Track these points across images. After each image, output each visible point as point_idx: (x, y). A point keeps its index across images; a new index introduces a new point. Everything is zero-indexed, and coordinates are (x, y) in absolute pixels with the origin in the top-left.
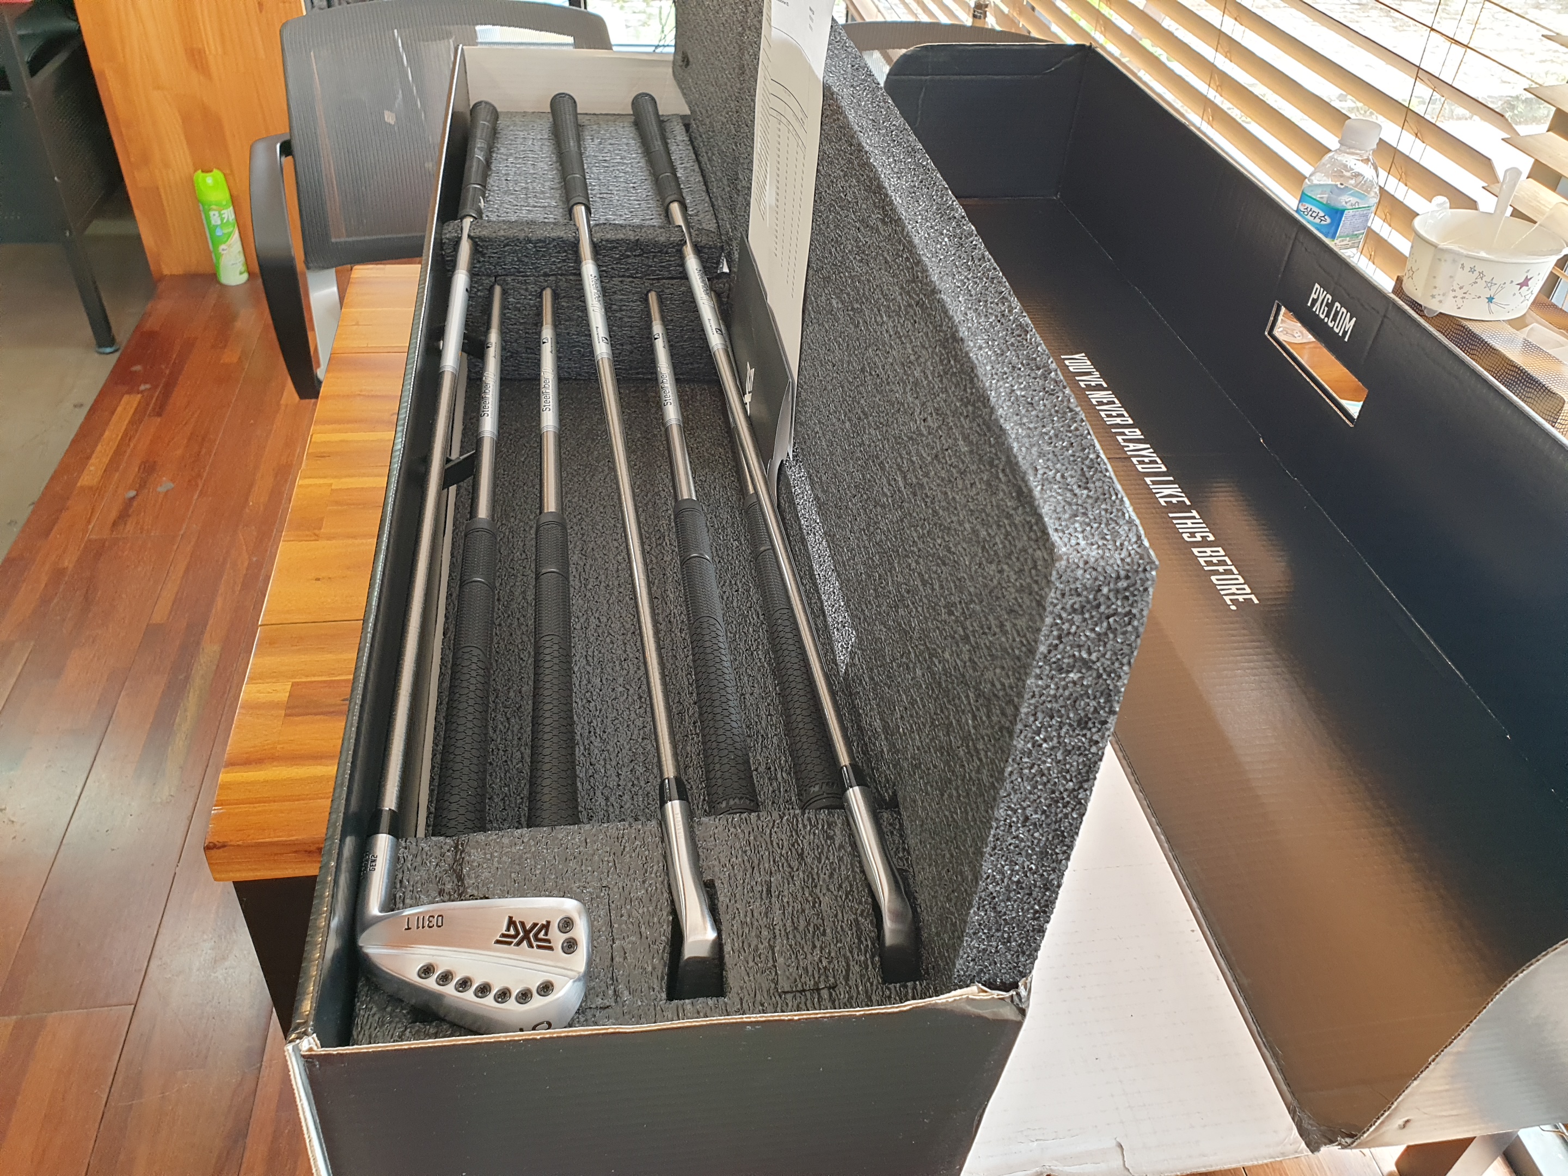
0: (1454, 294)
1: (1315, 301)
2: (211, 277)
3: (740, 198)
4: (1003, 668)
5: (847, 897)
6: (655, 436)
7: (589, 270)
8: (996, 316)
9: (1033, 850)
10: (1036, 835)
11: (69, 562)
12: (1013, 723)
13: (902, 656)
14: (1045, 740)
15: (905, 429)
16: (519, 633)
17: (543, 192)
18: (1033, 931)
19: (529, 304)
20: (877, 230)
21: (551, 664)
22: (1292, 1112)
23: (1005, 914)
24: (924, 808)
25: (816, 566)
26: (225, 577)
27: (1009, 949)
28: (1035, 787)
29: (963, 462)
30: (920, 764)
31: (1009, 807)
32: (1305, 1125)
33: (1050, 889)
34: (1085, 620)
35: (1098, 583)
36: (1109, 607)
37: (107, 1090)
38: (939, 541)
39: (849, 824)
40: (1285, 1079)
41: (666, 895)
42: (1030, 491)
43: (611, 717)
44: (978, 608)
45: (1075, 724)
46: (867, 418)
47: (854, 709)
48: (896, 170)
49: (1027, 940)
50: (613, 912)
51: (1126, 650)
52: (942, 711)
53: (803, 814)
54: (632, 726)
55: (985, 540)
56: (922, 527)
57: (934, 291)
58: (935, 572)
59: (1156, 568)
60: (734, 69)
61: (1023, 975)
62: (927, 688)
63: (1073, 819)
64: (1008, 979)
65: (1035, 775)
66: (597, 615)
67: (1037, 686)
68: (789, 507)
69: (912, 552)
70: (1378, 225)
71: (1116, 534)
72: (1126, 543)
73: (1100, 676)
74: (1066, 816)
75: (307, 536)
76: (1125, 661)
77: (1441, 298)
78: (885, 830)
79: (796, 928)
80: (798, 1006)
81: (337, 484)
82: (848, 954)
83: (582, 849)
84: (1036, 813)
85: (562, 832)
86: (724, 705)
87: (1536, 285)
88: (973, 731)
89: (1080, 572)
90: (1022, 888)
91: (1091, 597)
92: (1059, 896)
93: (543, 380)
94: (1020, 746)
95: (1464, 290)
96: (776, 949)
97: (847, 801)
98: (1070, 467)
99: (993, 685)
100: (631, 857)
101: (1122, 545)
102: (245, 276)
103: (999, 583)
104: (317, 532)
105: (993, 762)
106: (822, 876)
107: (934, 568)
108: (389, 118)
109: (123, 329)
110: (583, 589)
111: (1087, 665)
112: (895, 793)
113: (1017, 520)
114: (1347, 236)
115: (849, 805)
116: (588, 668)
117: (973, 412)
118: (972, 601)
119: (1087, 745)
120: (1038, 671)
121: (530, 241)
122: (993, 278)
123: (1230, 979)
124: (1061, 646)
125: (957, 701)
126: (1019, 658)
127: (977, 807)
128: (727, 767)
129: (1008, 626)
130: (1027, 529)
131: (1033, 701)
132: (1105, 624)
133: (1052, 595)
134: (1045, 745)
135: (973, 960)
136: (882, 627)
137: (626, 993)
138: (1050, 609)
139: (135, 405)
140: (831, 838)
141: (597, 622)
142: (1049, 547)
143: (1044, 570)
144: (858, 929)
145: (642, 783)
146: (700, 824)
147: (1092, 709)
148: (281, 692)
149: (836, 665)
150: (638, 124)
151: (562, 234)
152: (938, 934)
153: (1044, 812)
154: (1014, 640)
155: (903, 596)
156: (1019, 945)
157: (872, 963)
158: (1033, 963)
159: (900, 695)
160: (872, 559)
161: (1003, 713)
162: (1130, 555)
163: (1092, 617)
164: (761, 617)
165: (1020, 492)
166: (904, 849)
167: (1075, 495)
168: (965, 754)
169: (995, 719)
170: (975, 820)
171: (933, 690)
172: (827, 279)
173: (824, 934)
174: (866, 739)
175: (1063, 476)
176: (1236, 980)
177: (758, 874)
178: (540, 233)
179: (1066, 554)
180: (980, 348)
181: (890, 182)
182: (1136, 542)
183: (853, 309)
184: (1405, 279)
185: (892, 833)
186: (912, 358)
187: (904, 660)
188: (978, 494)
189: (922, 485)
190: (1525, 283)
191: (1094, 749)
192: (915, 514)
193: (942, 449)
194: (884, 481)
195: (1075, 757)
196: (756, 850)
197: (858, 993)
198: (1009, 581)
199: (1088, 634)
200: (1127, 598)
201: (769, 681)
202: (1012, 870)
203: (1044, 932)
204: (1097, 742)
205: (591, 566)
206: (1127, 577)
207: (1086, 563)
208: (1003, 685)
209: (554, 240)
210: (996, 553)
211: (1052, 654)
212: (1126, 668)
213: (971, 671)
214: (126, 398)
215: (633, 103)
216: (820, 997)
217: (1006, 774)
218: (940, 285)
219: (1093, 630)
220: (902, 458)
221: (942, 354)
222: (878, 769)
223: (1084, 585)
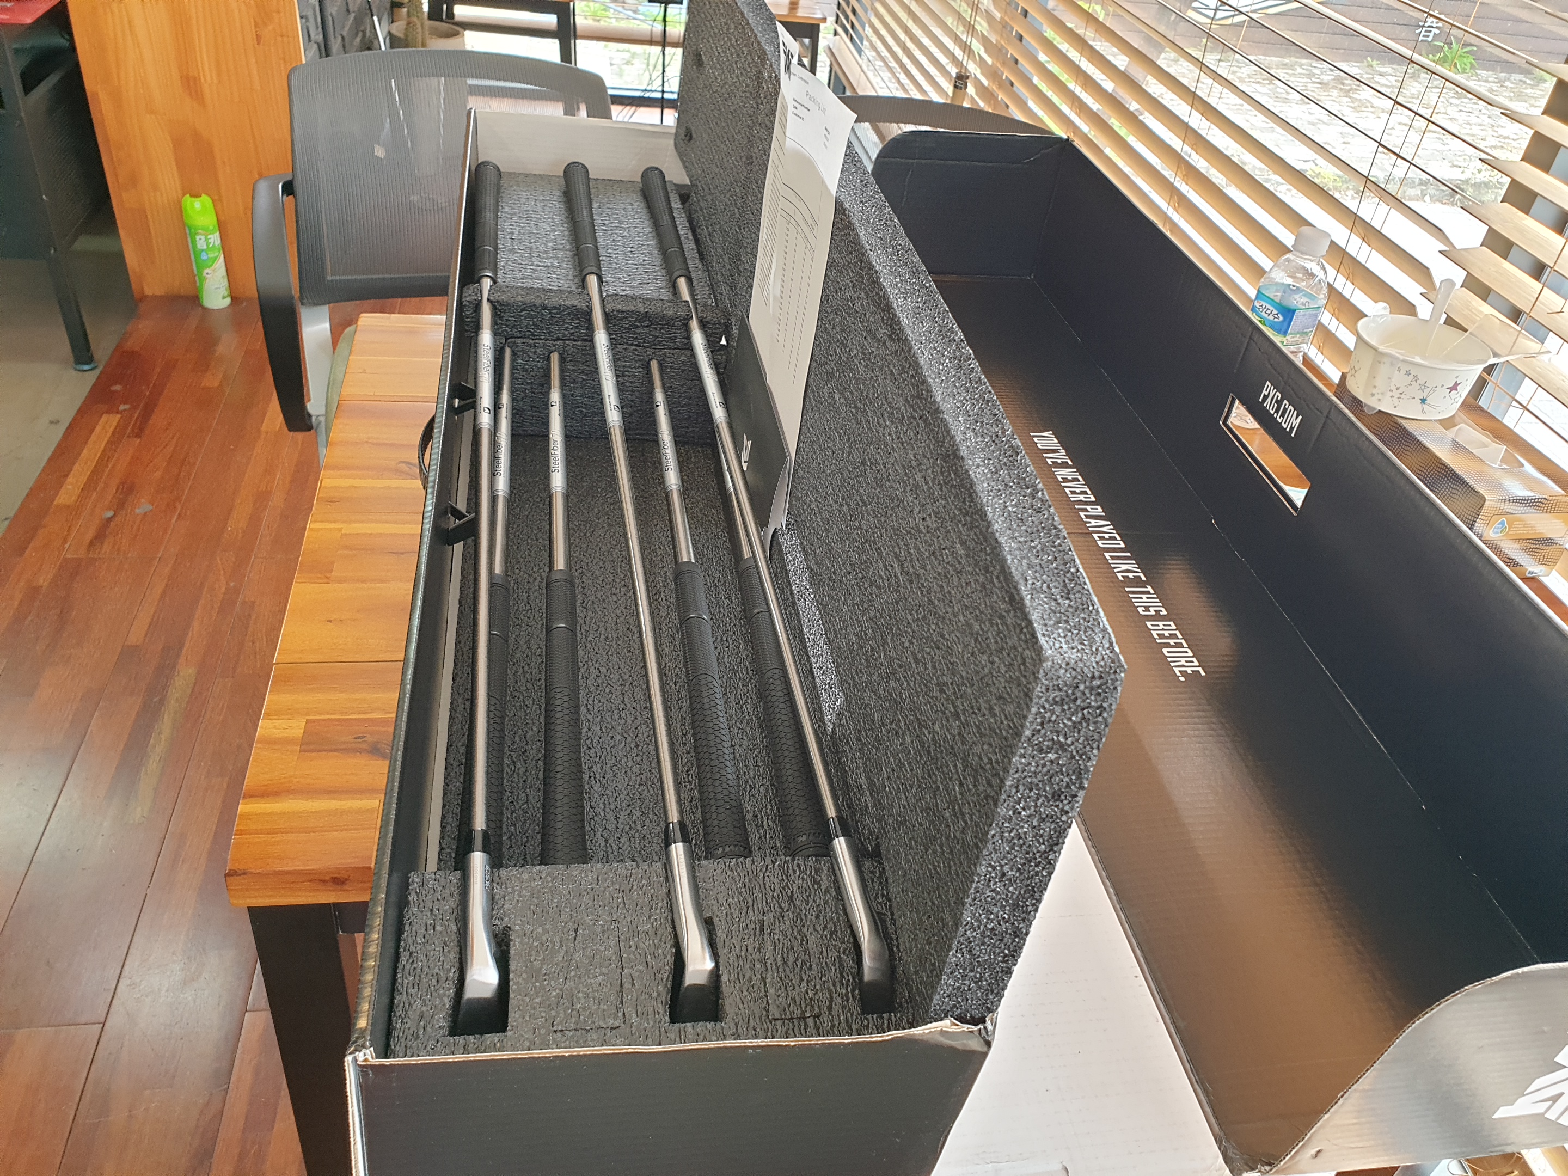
0: (1391, 394)
1: (1266, 397)
2: (194, 299)
3: (742, 279)
4: (990, 745)
5: (831, 936)
6: (652, 495)
7: (601, 339)
8: (991, 437)
9: (1007, 901)
10: (1011, 889)
11: (44, 580)
12: (999, 793)
13: (891, 723)
14: (1024, 809)
15: (904, 523)
16: (524, 681)
17: (546, 252)
18: (1002, 971)
19: (536, 366)
20: (884, 344)
21: (562, 714)
22: (1219, 1141)
23: (979, 956)
24: (908, 861)
25: (805, 630)
26: (202, 602)
27: (980, 988)
28: (1013, 849)
29: (960, 563)
30: (905, 821)
31: (990, 864)
32: (1230, 1153)
33: (1020, 936)
34: (1064, 710)
35: (1076, 681)
36: (1084, 701)
37: (75, 1107)
38: (933, 627)
39: (834, 871)
40: (1214, 1113)
41: (669, 929)
42: (1022, 599)
43: (610, 763)
44: (969, 691)
45: (1050, 796)
46: (865, 506)
47: (840, 766)
48: (902, 290)
49: (996, 980)
50: (622, 944)
51: (1096, 736)
52: (929, 776)
53: (793, 860)
54: (629, 773)
55: (978, 634)
56: (917, 612)
57: (938, 411)
58: (929, 654)
59: (1125, 671)
60: (741, 158)
61: (991, 1011)
62: (915, 754)
63: (1043, 876)
64: (977, 1014)
65: (1013, 838)
66: (597, 666)
67: (1021, 763)
68: (781, 572)
69: (906, 632)
70: (1326, 318)
71: (1092, 641)
72: (1100, 649)
73: (1073, 757)
74: (1037, 874)
75: (319, 578)
76: (1095, 746)
77: (1380, 396)
78: (866, 877)
79: (785, 963)
80: (786, 1032)
81: (347, 529)
82: (832, 987)
83: (594, 886)
84: (1012, 870)
85: (575, 869)
86: (720, 758)
87: (1465, 390)
88: (959, 797)
89: (1062, 671)
90: (995, 935)
91: (1070, 692)
92: (1027, 943)
93: (552, 442)
94: (1002, 813)
95: (1400, 391)
96: (768, 981)
97: (833, 850)
98: (1054, 579)
99: (980, 758)
100: (638, 894)
101: (1097, 650)
102: (228, 301)
103: (990, 672)
104: (328, 575)
105: (977, 825)
106: (809, 917)
107: (928, 650)
108: (379, 152)
109: (103, 348)
110: (584, 640)
111: (1063, 747)
112: (878, 845)
113: (1009, 621)
114: (1298, 333)
115: (835, 853)
116: (589, 717)
117: (971, 523)
118: (964, 684)
119: (1059, 814)
120: (1022, 751)
121: (545, 308)
122: (988, 401)
123: (1168, 1021)
124: (1043, 731)
125: (945, 769)
126: (1006, 739)
127: (961, 863)
128: (722, 817)
129: (997, 710)
130: (1018, 631)
131: (1016, 776)
132: (1080, 715)
133: (1039, 689)
134: (1023, 813)
135: (948, 996)
136: (872, 694)
137: (634, 1015)
138: (1035, 700)
139: (115, 424)
140: (819, 883)
141: (597, 673)
142: (1039, 650)
143: (1031, 667)
144: (841, 965)
145: (639, 827)
146: (700, 866)
147: (1065, 785)
148: (296, 728)
149: (824, 723)
150: (646, 195)
151: (576, 303)
152: (916, 973)
153: (1019, 869)
154: (1002, 723)
155: (895, 670)
156: (989, 985)
157: (853, 996)
158: (999, 1001)
159: (888, 757)
160: (865, 632)
161: (989, 784)
162: (1103, 659)
163: (1069, 708)
164: (750, 673)
165: (1012, 599)
166: (883, 895)
167: (1059, 604)
168: (951, 816)
169: (981, 788)
170: (958, 875)
171: (921, 756)
172: (831, 375)
173: (810, 968)
174: (852, 794)
175: (1048, 587)
176: (1174, 1023)
177: (752, 914)
178: (555, 301)
179: (1051, 656)
180: (978, 466)
181: (897, 303)
182: (1108, 648)
183: (856, 407)
184: (1348, 376)
185: (872, 880)
186: (914, 463)
187: (894, 726)
188: (973, 593)
189: (919, 575)
190: (1454, 388)
191: (1064, 818)
192: (910, 600)
193: (939, 547)
194: (881, 565)
195: (1048, 824)
196: (751, 892)
197: (840, 1022)
198: (999, 672)
199: (1065, 722)
200: (1099, 694)
201: (757, 734)
202: (988, 919)
203: (1011, 973)
204: (1067, 812)
205: (592, 619)
206: (1101, 677)
207: (1068, 664)
208: (990, 759)
209: (568, 307)
210: (988, 646)
211: (1035, 738)
212: (1095, 752)
213: (959, 744)
214: (105, 417)
215: (642, 176)
216: (806, 1024)
217: (989, 837)
218: (944, 406)
219: (1070, 719)
220: (899, 548)
221: (943, 467)
222: (862, 823)
223: (1065, 682)
